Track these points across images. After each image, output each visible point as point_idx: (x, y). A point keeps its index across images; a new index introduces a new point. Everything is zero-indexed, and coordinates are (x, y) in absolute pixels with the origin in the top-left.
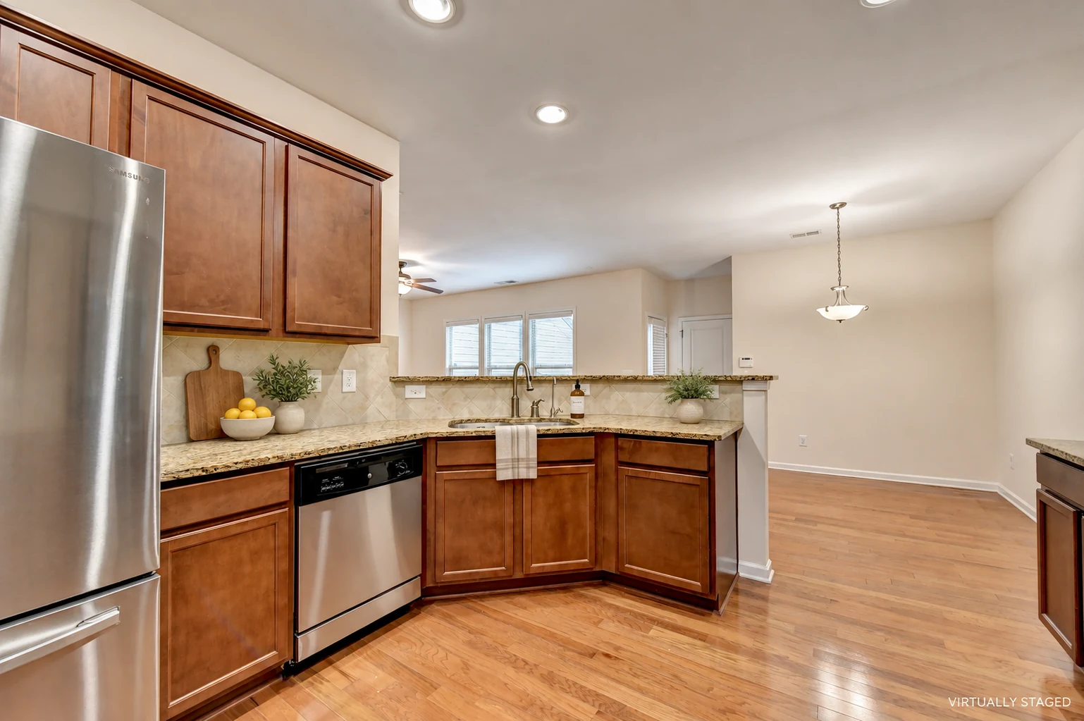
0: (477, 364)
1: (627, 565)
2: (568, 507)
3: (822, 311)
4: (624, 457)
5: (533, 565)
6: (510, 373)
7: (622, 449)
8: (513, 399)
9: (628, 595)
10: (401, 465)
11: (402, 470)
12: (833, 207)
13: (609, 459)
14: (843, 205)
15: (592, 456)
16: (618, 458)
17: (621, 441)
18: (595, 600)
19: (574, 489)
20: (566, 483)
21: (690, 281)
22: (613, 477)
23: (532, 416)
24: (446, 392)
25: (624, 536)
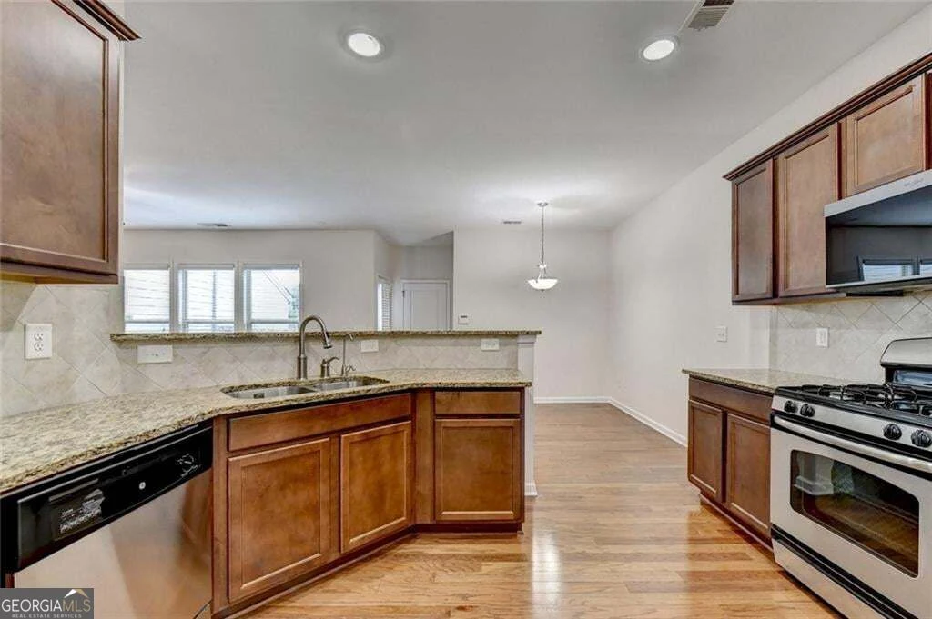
0: (168, 318)
1: (444, 513)
2: (386, 468)
3: (532, 283)
4: (440, 410)
5: (352, 540)
6: (295, 329)
7: (439, 402)
8: (299, 359)
9: (445, 541)
10: (186, 459)
11: (188, 467)
12: (540, 204)
13: (424, 414)
14: (546, 204)
15: (409, 413)
16: (434, 411)
17: (438, 394)
18: (416, 556)
19: (392, 449)
20: (384, 445)
21: (411, 249)
22: (429, 431)
23: (323, 375)
24: (205, 353)
25: (440, 485)
